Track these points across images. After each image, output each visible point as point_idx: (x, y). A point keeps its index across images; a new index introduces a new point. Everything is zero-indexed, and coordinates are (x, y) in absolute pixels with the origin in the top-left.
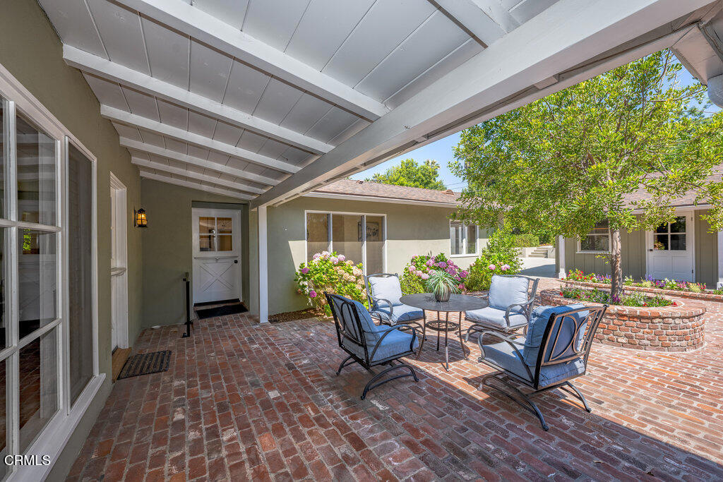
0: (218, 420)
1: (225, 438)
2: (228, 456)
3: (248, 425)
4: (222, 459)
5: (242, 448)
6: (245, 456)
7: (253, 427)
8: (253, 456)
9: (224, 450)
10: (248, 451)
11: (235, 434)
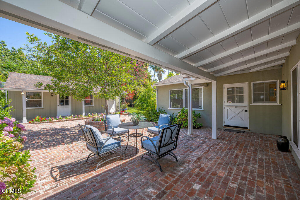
0: (235, 196)
1: (236, 185)
2: (238, 179)
3: (223, 182)
4: (241, 180)
5: (231, 178)
6: (232, 175)
7: (222, 181)
8: (230, 174)
9: (239, 182)
10: (230, 176)
11: (231, 184)
